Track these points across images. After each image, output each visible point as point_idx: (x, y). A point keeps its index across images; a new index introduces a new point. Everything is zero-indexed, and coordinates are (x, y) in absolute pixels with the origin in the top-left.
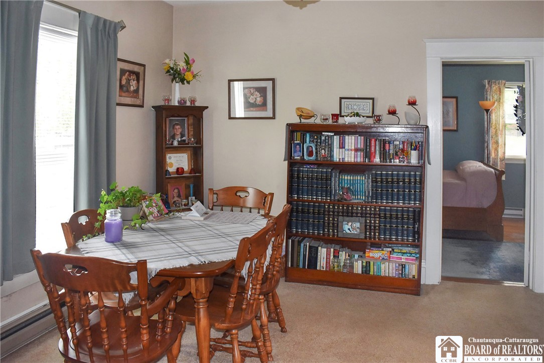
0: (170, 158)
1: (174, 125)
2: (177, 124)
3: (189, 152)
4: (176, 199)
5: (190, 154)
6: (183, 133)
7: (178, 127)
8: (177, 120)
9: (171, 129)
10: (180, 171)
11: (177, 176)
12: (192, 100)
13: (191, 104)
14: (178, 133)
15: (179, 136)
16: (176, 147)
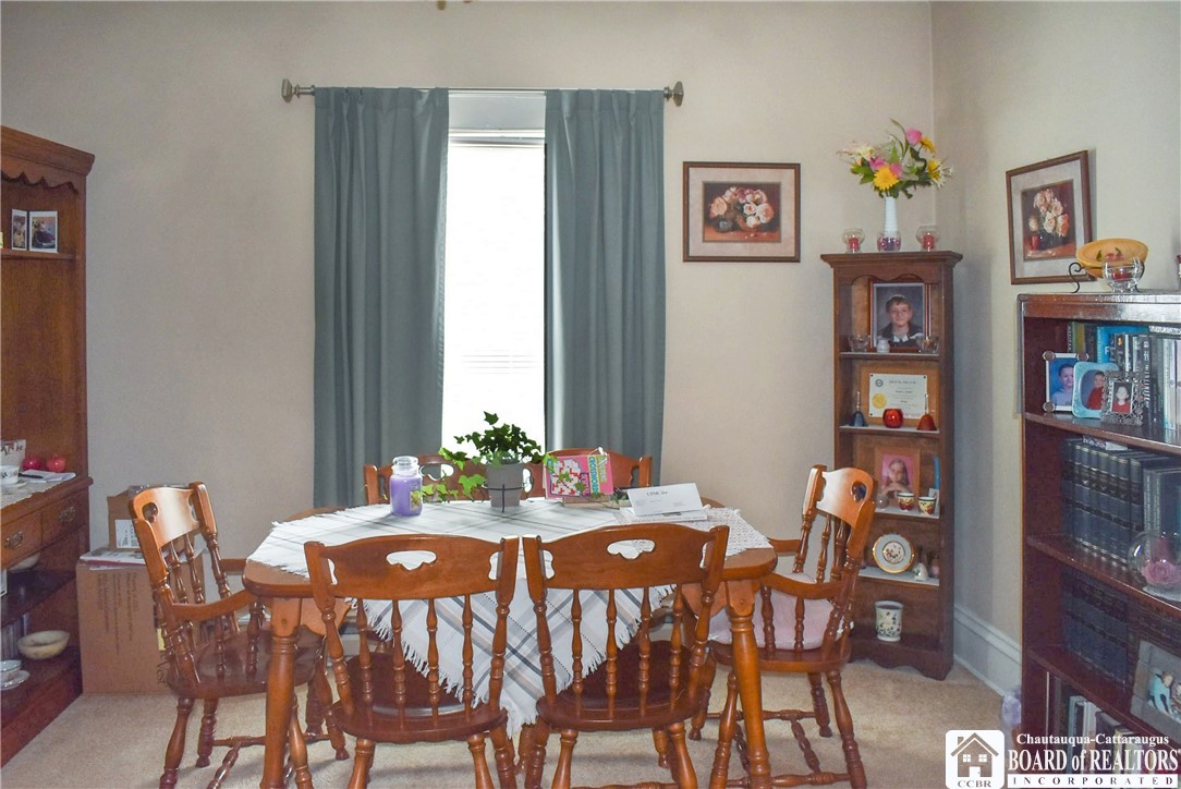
0: (879, 383)
1: (889, 305)
2: (899, 300)
3: (934, 372)
4: (895, 487)
5: (935, 378)
6: (915, 322)
7: (901, 307)
8: (900, 290)
9: (883, 310)
10: (894, 418)
11: (884, 428)
12: (925, 238)
13: (925, 246)
14: (901, 323)
15: (905, 329)
16: (883, 358)
